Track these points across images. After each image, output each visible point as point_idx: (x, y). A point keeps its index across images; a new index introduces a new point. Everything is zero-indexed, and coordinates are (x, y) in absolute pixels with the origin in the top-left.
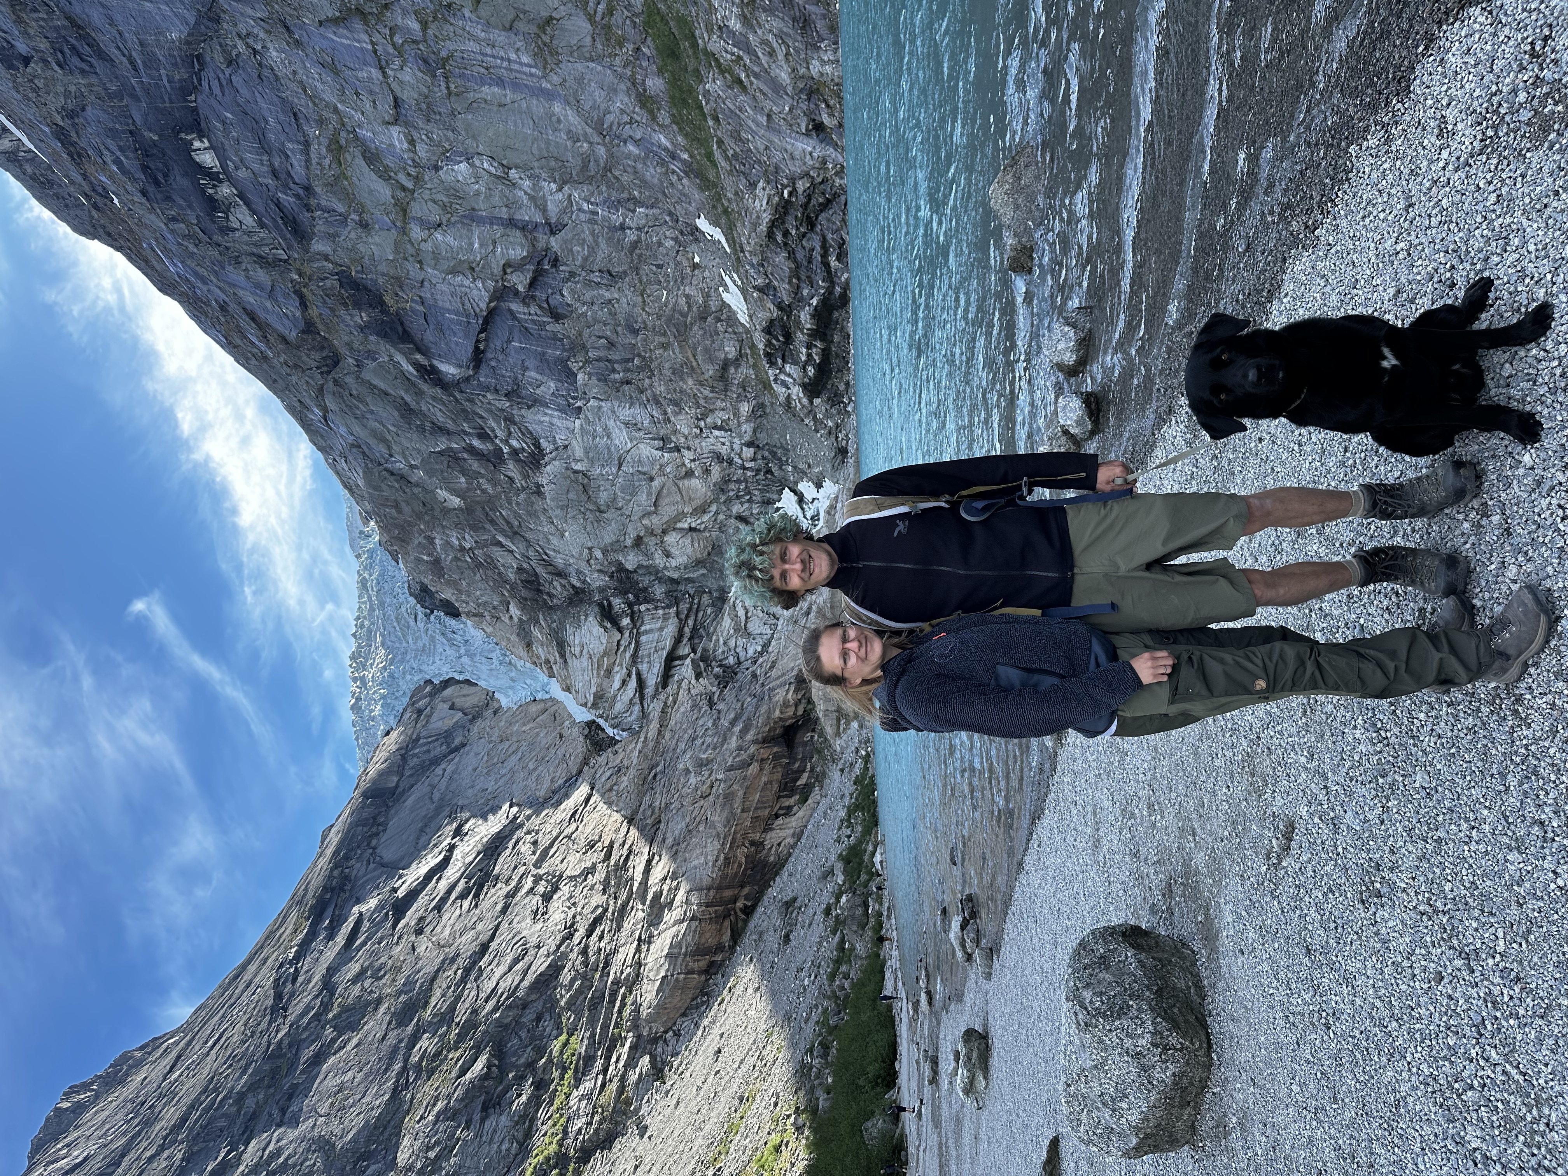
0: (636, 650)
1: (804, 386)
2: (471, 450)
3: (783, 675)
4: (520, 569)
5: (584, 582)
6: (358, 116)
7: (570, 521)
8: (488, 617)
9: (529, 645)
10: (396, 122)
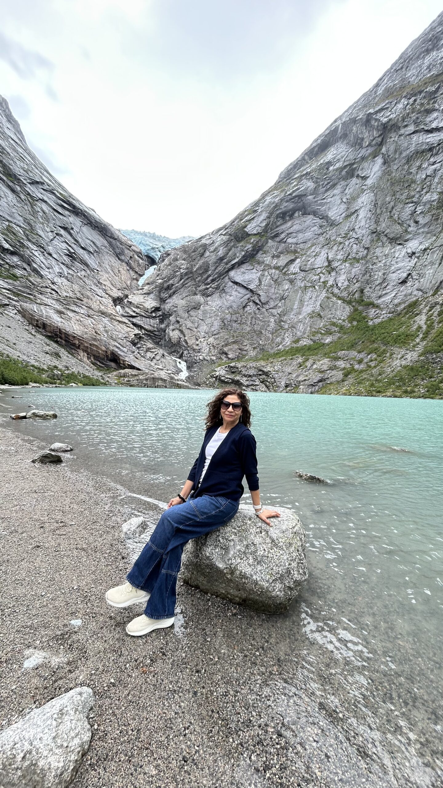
1: (219, 376)
3: (134, 361)
5: (167, 304)
6: (303, 260)
7: (186, 302)
9: (148, 284)
10: (300, 270)
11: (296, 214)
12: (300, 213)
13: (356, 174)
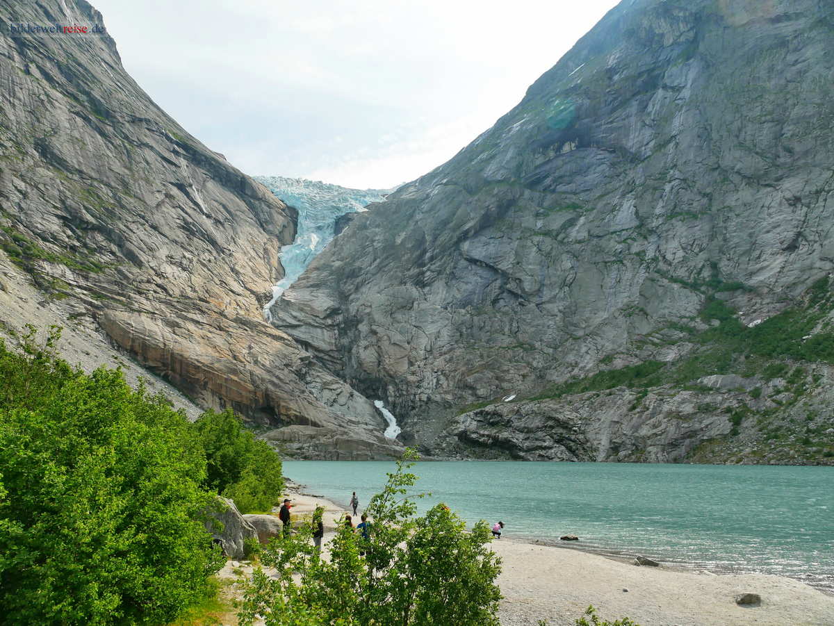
0: (313, 326)
1: (465, 432)
2: (425, 252)
3: (305, 409)
4: (360, 269)
5: (352, 301)
6: (591, 218)
7: (387, 297)
8: (334, 249)
10: (590, 235)
11: (566, 148)
12: (573, 145)
13: (661, 84)
